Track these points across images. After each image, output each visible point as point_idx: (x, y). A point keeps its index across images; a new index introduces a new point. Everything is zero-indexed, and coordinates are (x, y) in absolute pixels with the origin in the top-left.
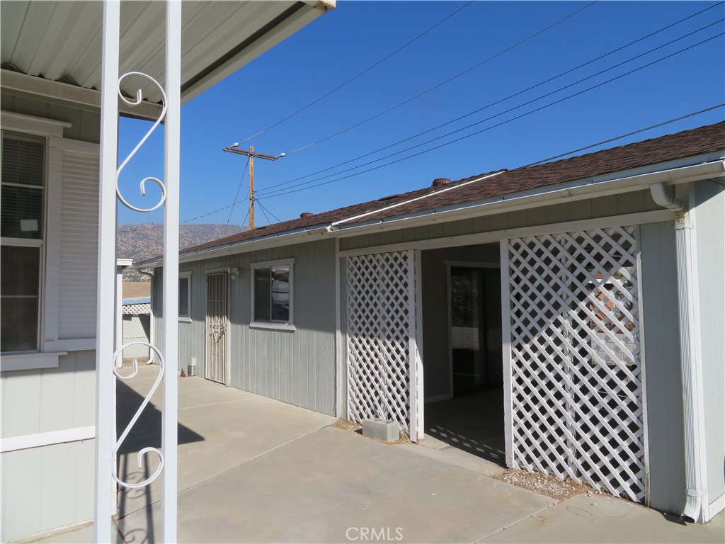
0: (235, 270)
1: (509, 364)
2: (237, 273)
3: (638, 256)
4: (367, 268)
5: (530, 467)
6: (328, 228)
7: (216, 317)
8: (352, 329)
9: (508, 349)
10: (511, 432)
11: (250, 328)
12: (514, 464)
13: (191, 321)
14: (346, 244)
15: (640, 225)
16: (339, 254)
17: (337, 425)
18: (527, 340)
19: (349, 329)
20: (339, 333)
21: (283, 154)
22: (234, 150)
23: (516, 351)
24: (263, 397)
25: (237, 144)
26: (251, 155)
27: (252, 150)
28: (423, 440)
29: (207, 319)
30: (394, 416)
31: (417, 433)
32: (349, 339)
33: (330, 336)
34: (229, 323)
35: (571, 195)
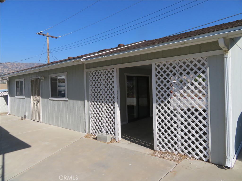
0: (43, 78)
1: (155, 111)
2: (44, 79)
3: (208, 69)
4: (97, 75)
5: (164, 150)
6: (81, 59)
7: (35, 96)
8: (92, 99)
9: (155, 105)
10: (156, 136)
11: (50, 100)
12: (157, 149)
13: (25, 98)
15: (209, 56)
16: (85, 70)
17: (86, 136)
18: (162, 102)
19: (90, 99)
20: (86, 101)
21: (60, 36)
22: (41, 34)
23: (158, 106)
24: (56, 126)
25: (42, 32)
26: (47, 36)
27: (48, 34)
28: (121, 141)
29: (32, 97)
30: (109, 132)
31: (118, 138)
32: (90, 103)
33: (83, 102)
34: (41, 98)
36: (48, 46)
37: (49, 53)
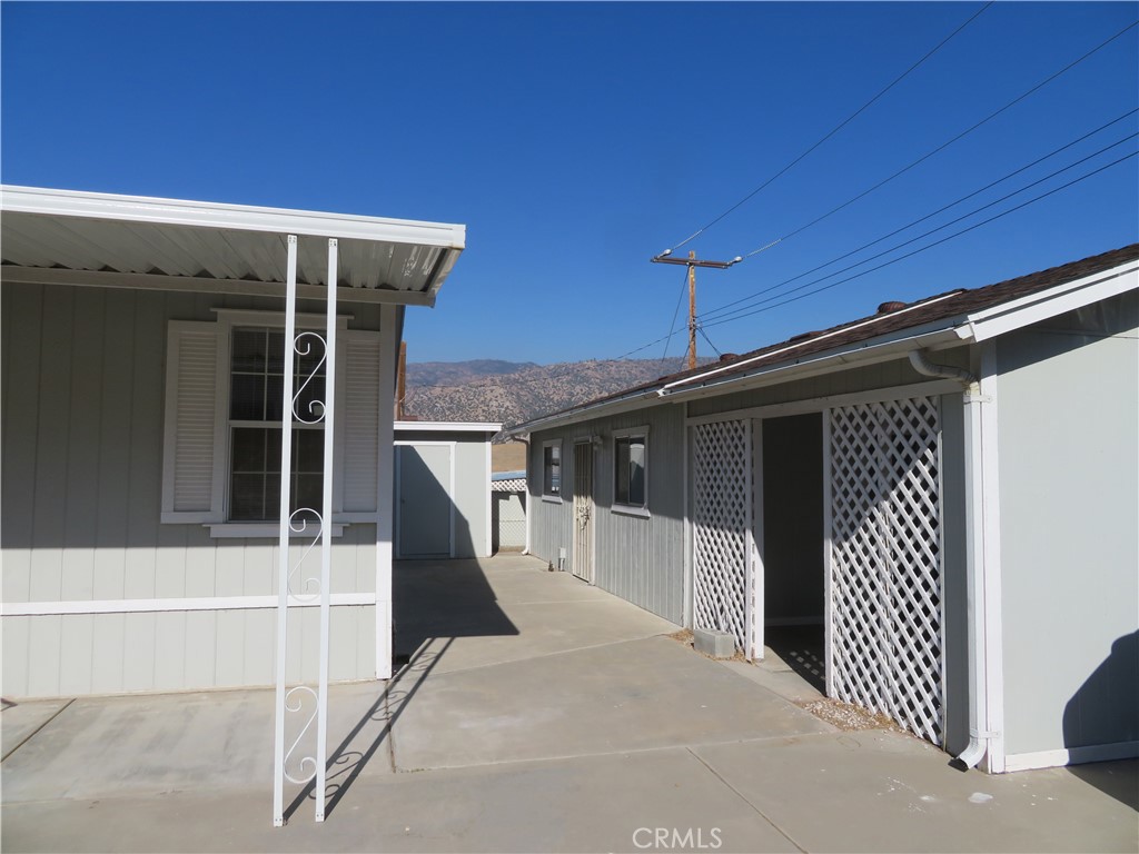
0: (598, 440)
1: (831, 564)
2: (601, 442)
3: (939, 435)
4: (718, 440)
5: (847, 697)
6: (660, 392)
7: (589, 498)
8: (698, 517)
9: (829, 546)
10: (832, 649)
11: (613, 512)
12: (833, 691)
13: (561, 501)
14: (695, 408)
15: (941, 396)
16: (687, 422)
17: (677, 636)
18: (846, 538)
19: (695, 517)
20: (686, 520)
21: (738, 258)
22: (666, 260)
23: (837, 550)
24: (620, 600)
25: (668, 251)
26: (691, 264)
27: (693, 256)
28: (762, 661)
29: (575, 498)
30: (733, 628)
31: (753, 650)
32: (695, 529)
33: (678, 523)
34: (593, 504)
35: (845, 361)
36: (693, 302)
37: (693, 329)
